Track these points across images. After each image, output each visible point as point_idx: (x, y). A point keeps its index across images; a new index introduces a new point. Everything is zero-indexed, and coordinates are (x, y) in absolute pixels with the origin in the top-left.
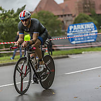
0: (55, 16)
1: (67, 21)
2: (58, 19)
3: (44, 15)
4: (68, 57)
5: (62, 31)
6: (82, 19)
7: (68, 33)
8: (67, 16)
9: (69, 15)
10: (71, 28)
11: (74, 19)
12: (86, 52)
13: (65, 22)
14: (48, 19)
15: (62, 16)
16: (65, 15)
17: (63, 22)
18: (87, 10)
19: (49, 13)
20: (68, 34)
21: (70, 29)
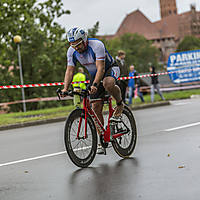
0: (148, 41)
1: (167, 48)
2: (153, 45)
3: (132, 39)
4: (169, 104)
5: (160, 63)
6: (189, 44)
7: (169, 66)
8: (166, 41)
9: (169, 39)
10: (173, 58)
11: (177, 45)
12: (197, 96)
13: (163, 50)
14: (137, 46)
15: (158, 40)
16: (163, 40)
17: (160, 50)
18: (196, 30)
19: (138, 37)
20: (169, 69)
21: (172, 61)
